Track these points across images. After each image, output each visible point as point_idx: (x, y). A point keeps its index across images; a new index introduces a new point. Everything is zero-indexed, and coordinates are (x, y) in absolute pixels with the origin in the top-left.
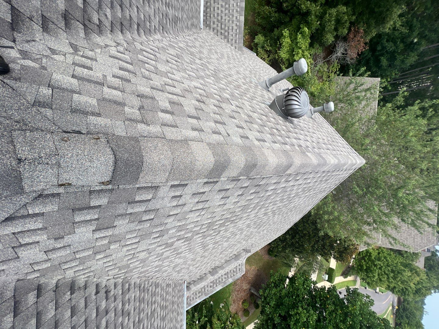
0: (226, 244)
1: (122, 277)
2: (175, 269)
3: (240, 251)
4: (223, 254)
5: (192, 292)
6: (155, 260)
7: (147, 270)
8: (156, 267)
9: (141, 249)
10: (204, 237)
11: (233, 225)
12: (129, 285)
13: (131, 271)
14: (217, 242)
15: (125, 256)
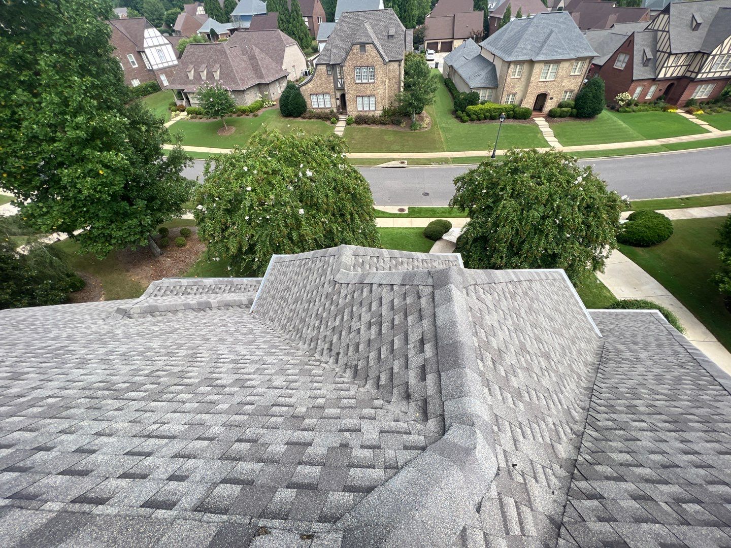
0: (155, 344)
1: (313, 358)
2: (253, 339)
3: (139, 317)
4: (173, 327)
5: (249, 294)
6: (269, 366)
7: (285, 355)
8: (273, 354)
9: (276, 391)
10: (182, 375)
11: (115, 378)
12: (310, 345)
13: (301, 363)
14: (167, 354)
15: (297, 389)
